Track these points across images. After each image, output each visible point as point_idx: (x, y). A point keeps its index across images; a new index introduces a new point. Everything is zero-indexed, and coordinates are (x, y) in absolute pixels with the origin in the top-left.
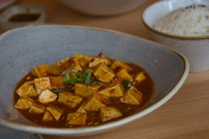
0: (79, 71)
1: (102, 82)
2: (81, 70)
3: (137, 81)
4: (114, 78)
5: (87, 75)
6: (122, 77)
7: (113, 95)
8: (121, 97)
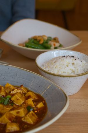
0: (3, 96)
1: (16, 105)
2: (4, 95)
3: (37, 107)
4: (23, 103)
5: (6, 99)
6: (28, 103)
7: (18, 115)
8: (23, 117)
